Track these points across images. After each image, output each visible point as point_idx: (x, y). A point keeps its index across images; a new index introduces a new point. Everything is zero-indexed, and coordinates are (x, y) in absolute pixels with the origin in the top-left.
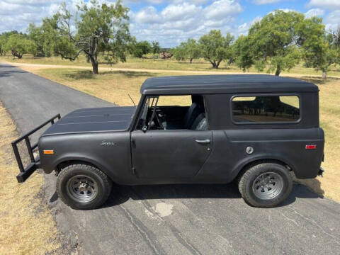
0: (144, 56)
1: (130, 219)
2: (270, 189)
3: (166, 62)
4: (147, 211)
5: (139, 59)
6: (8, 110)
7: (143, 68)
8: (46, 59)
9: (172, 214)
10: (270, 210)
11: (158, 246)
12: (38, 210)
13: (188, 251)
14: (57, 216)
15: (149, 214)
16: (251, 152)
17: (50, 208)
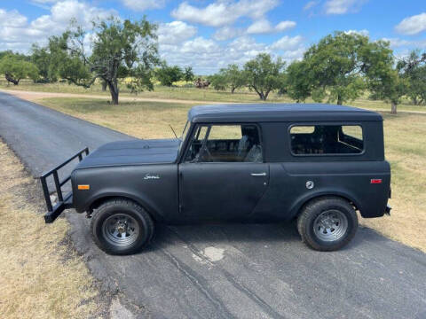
0: (174, 83)
1: (175, 264)
2: (333, 230)
3: (202, 91)
4: (194, 256)
5: (168, 88)
6: (10, 147)
7: (174, 98)
8: (51, 86)
9: (224, 258)
10: (333, 254)
11: (211, 291)
12: (66, 258)
13: (244, 295)
14: (90, 263)
15: (197, 258)
16: (311, 187)
17: (80, 254)
